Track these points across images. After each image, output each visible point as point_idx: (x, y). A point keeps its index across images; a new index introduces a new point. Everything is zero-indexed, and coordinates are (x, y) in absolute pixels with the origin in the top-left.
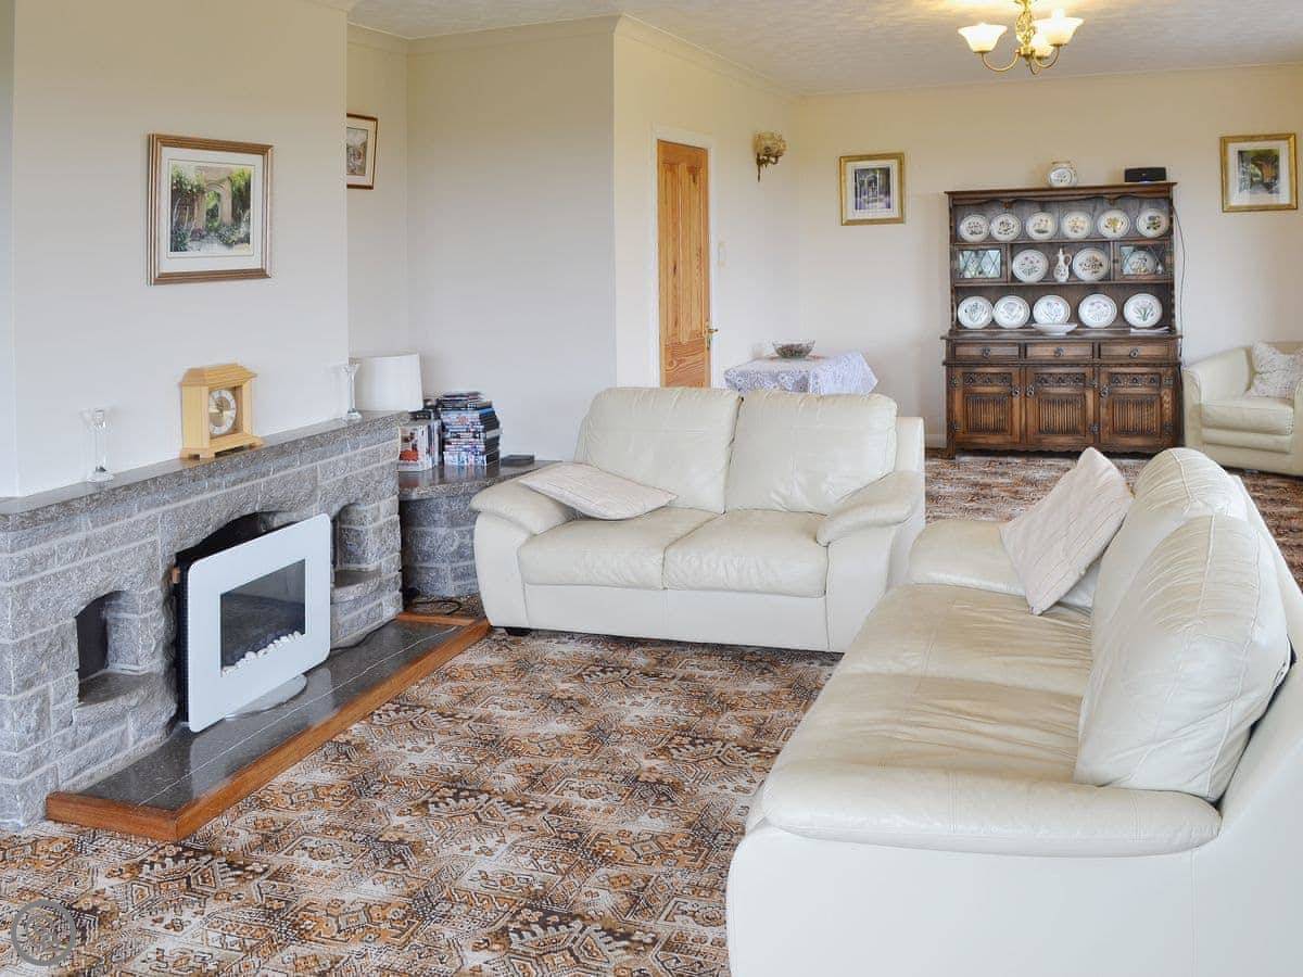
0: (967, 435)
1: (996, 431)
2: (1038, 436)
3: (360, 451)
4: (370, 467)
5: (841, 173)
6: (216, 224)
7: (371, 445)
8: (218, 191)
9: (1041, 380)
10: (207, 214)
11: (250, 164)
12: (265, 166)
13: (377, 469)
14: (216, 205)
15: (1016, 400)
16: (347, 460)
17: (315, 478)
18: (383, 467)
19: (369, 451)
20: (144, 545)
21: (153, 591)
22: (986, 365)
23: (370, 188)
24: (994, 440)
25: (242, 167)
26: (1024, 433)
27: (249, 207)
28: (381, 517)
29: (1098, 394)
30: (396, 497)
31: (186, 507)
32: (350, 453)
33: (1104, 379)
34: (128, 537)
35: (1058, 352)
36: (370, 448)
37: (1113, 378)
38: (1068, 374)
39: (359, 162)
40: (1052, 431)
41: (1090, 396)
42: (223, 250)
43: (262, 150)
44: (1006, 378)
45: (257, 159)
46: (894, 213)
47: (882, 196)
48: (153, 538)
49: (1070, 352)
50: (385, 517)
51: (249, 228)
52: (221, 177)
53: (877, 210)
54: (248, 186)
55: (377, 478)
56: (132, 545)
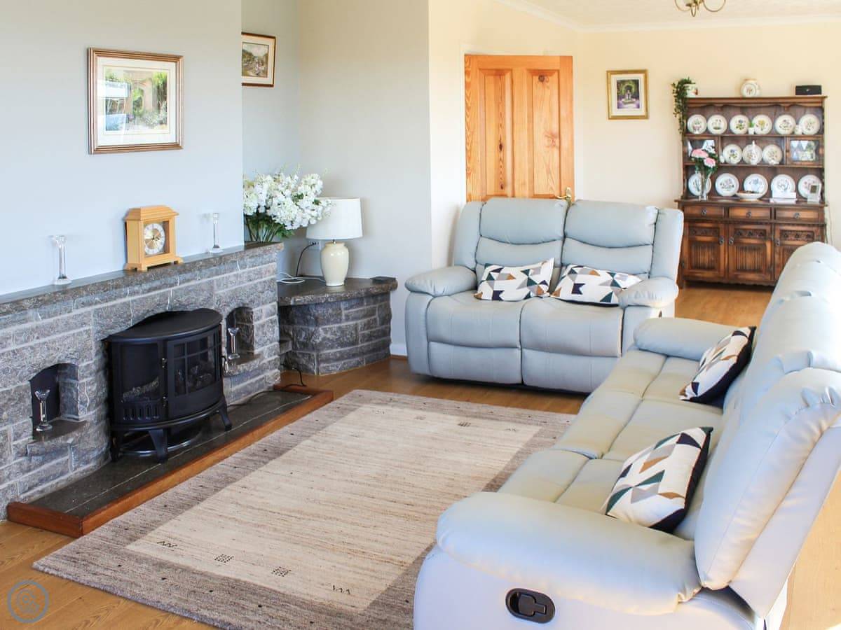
0: (691, 271)
1: (710, 268)
2: (735, 273)
3: (247, 269)
4: (256, 282)
5: (608, 82)
6: (141, 111)
7: (255, 266)
8: (142, 88)
9: (738, 234)
10: (134, 104)
11: (168, 69)
12: (178, 71)
13: (260, 283)
14: (140, 98)
15: (722, 247)
16: (236, 276)
17: (212, 287)
18: (264, 282)
19: (255, 270)
20: (81, 332)
21: (88, 365)
22: (703, 221)
23: (272, 86)
24: (708, 275)
25: (160, 71)
26: (727, 270)
27: (165, 99)
28: (263, 317)
29: (774, 244)
30: (275, 303)
31: (114, 306)
32: (240, 271)
33: (777, 235)
34: (68, 326)
35: (748, 213)
36: (254, 268)
37: (784, 234)
38: (755, 230)
39: (262, 68)
40: (744, 270)
41: (768, 245)
42: (147, 130)
43: (175, 59)
44: (715, 231)
45: (171, 66)
46: (641, 112)
47: (634, 100)
48: (87, 328)
49: (756, 214)
50: (267, 317)
51: (166, 114)
52: (144, 78)
53: (630, 110)
54: (165, 84)
55: (260, 289)
56: (72, 332)
